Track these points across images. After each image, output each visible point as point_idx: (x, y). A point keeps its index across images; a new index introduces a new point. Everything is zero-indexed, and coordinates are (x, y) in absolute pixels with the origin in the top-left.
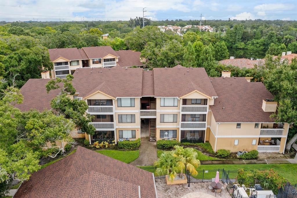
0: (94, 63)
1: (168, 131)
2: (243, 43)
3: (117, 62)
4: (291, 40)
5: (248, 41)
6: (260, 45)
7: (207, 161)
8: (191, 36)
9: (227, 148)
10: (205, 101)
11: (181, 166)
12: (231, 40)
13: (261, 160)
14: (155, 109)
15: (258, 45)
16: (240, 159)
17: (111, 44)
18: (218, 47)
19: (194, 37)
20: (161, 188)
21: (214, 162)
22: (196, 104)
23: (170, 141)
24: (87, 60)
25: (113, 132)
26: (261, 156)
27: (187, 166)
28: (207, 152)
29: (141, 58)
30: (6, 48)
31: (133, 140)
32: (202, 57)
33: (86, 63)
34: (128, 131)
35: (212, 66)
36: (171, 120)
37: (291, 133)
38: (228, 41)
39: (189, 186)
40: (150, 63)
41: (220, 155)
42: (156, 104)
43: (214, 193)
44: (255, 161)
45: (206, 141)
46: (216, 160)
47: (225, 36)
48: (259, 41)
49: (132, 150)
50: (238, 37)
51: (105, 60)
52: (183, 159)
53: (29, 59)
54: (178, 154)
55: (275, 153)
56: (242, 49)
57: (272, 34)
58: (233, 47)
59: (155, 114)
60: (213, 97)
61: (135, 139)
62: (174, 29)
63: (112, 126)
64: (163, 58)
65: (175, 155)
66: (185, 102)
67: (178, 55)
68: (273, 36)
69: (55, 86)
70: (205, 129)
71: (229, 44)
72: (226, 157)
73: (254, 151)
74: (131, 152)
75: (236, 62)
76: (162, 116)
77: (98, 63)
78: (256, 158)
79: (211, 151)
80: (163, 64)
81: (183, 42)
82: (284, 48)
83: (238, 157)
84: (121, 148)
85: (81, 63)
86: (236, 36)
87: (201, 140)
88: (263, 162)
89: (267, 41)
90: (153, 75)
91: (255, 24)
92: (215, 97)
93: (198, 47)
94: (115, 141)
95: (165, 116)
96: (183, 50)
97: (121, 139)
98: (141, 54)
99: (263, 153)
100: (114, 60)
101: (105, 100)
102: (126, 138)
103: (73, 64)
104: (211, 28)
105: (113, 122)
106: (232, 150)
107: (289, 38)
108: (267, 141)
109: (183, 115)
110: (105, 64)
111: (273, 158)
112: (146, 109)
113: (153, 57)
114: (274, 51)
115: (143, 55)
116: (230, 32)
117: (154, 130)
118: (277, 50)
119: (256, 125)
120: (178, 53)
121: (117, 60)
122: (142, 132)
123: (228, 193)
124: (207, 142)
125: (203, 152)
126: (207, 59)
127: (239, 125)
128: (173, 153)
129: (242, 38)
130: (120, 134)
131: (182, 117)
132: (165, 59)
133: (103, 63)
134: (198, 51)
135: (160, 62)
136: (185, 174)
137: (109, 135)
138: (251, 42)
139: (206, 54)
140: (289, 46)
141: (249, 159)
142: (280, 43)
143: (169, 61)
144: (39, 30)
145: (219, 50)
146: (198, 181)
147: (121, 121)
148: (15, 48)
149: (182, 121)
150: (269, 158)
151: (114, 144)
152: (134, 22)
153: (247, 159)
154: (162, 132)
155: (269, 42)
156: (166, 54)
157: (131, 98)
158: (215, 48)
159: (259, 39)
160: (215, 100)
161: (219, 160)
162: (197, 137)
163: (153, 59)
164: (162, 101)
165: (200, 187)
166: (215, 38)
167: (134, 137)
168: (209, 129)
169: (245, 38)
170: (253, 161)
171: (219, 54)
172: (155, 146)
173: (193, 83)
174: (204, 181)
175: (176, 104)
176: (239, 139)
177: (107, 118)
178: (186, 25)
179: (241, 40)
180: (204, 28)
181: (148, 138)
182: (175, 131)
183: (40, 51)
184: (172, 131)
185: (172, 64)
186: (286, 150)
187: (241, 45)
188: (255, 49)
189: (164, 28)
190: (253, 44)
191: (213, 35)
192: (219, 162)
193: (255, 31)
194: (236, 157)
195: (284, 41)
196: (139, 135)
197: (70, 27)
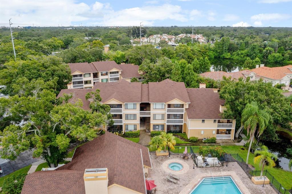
0: (102, 75)
1: (158, 125)
2: (229, 54)
3: (120, 74)
4: (271, 52)
5: (233, 52)
6: (244, 55)
7: (183, 144)
8: (182, 48)
9: (196, 136)
10: (182, 106)
11: (165, 143)
12: (219, 51)
13: (218, 144)
14: (150, 110)
15: (242, 56)
16: (205, 143)
17: (113, 57)
18: (202, 61)
19: (185, 49)
20: (153, 158)
21: (187, 145)
22: (177, 107)
23: (159, 132)
24: (96, 73)
25: (121, 126)
26: (218, 141)
27: (168, 143)
28: (184, 139)
29: (139, 72)
30: (41, 66)
31: (135, 131)
32: (185, 72)
33: (95, 75)
34: (132, 125)
35: (193, 79)
36: (160, 118)
37: (238, 126)
38: (217, 51)
39: (170, 156)
40: (147, 75)
41: (192, 141)
42: (150, 107)
43: (184, 160)
44: (214, 144)
45: (183, 132)
46: (189, 144)
47: (213, 47)
48: (243, 52)
49: (134, 137)
50: (225, 48)
51: (111, 73)
52: (166, 140)
53: (59, 74)
54: (163, 137)
55: (228, 140)
56: (229, 59)
57: (254, 46)
58: (221, 57)
59: (149, 114)
60: (187, 103)
61: (136, 131)
62: (168, 39)
63: (121, 122)
64: (156, 72)
65: (161, 138)
66: (169, 106)
67: (168, 70)
68: (255, 48)
69: (90, 96)
70: (183, 124)
71: (217, 54)
72: (195, 141)
73: (213, 138)
74: (134, 138)
75: (215, 74)
76: (155, 115)
77: (105, 75)
78: (215, 143)
79: (186, 138)
80: (156, 76)
81: (175, 54)
82: (258, 61)
83: (203, 141)
84: (127, 136)
85: (92, 75)
86: (223, 47)
87: (180, 132)
88: (219, 145)
89: (250, 52)
90: (148, 87)
91: (243, 34)
92: (189, 103)
93: (183, 64)
94: (123, 132)
95: (156, 115)
96: (172, 65)
97: (127, 131)
98: (139, 69)
99: (220, 139)
100: (118, 72)
101: (116, 104)
102: (130, 130)
103: (86, 76)
104: (203, 37)
105: (122, 119)
106: (200, 137)
107: (269, 50)
108: (223, 132)
109: (168, 115)
110: (111, 76)
111: (226, 142)
112: (144, 110)
113: (148, 71)
114: (249, 64)
115: (141, 69)
116: (218, 44)
117: (149, 125)
118: (252, 63)
119: (215, 121)
120: (168, 68)
121: (120, 73)
122: (140, 126)
123: (192, 160)
124: (185, 133)
125: (181, 139)
126: (189, 74)
127: (203, 121)
128: (160, 137)
129: (228, 49)
130: (126, 127)
131: (168, 116)
132: (158, 73)
133: (109, 75)
134: (183, 67)
135: (154, 75)
136: (167, 150)
137: (119, 128)
138: (236, 53)
139: (189, 70)
140: (269, 57)
141: (210, 143)
142: (262, 54)
143: (161, 74)
144: (49, 43)
145: (203, 64)
146: (176, 154)
147: (127, 118)
148: (47, 66)
149: (168, 118)
150: (223, 142)
151: (122, 134)
152: (132, 31)
153: (209, 143)
154: (154, 126)
155: (252, 53)
156: (158, 69)
157: (134, 104)
158: (200, 62)
159: (244, 50)
160: (189, 105)
161: (191, 144)
162: (178, 129)
163: (149, 73)
164: (154, 105)
165: (176, 157)
166: (204, 49)
167: (135, 129)
168: (185, 124)
169: (231, 49)
170: (212, 144)
171: (203, 67)
172: (149, 135)
173: (175, 93)
174: (179, 154)
175: (163, 108)
176: (204, 130)
177: (118, 117)
178: (180, 34)
179: (227, 51)
180: (197, 37)
181: (145, 131)
182: (163, 126)
183: (65, 68)
184: (161, 126)
185: (163, 76)
186: (235, 138)
187: (228, 55)
188: (240, 59)
189: (159, 37)
190: (238, 54)
191: (202, 46)
192: (190, 145)
193: (242, 42)
194: (202, 142)
195: (265, 52)
196: (139, 128)
197: (74, 37)
